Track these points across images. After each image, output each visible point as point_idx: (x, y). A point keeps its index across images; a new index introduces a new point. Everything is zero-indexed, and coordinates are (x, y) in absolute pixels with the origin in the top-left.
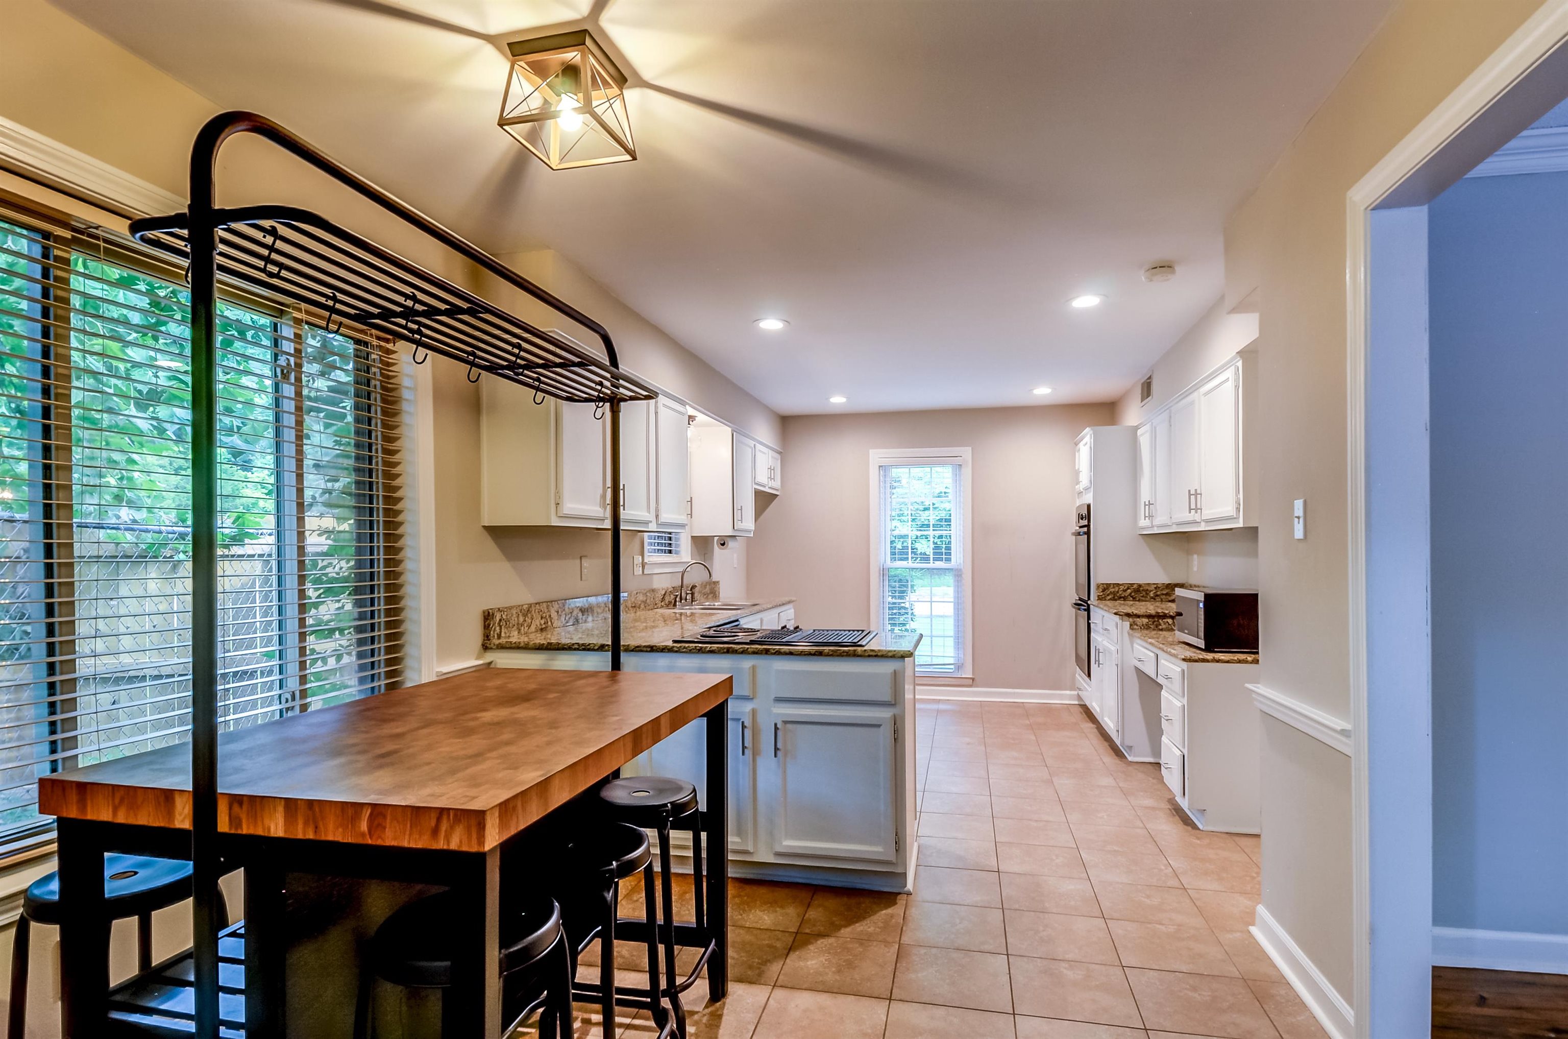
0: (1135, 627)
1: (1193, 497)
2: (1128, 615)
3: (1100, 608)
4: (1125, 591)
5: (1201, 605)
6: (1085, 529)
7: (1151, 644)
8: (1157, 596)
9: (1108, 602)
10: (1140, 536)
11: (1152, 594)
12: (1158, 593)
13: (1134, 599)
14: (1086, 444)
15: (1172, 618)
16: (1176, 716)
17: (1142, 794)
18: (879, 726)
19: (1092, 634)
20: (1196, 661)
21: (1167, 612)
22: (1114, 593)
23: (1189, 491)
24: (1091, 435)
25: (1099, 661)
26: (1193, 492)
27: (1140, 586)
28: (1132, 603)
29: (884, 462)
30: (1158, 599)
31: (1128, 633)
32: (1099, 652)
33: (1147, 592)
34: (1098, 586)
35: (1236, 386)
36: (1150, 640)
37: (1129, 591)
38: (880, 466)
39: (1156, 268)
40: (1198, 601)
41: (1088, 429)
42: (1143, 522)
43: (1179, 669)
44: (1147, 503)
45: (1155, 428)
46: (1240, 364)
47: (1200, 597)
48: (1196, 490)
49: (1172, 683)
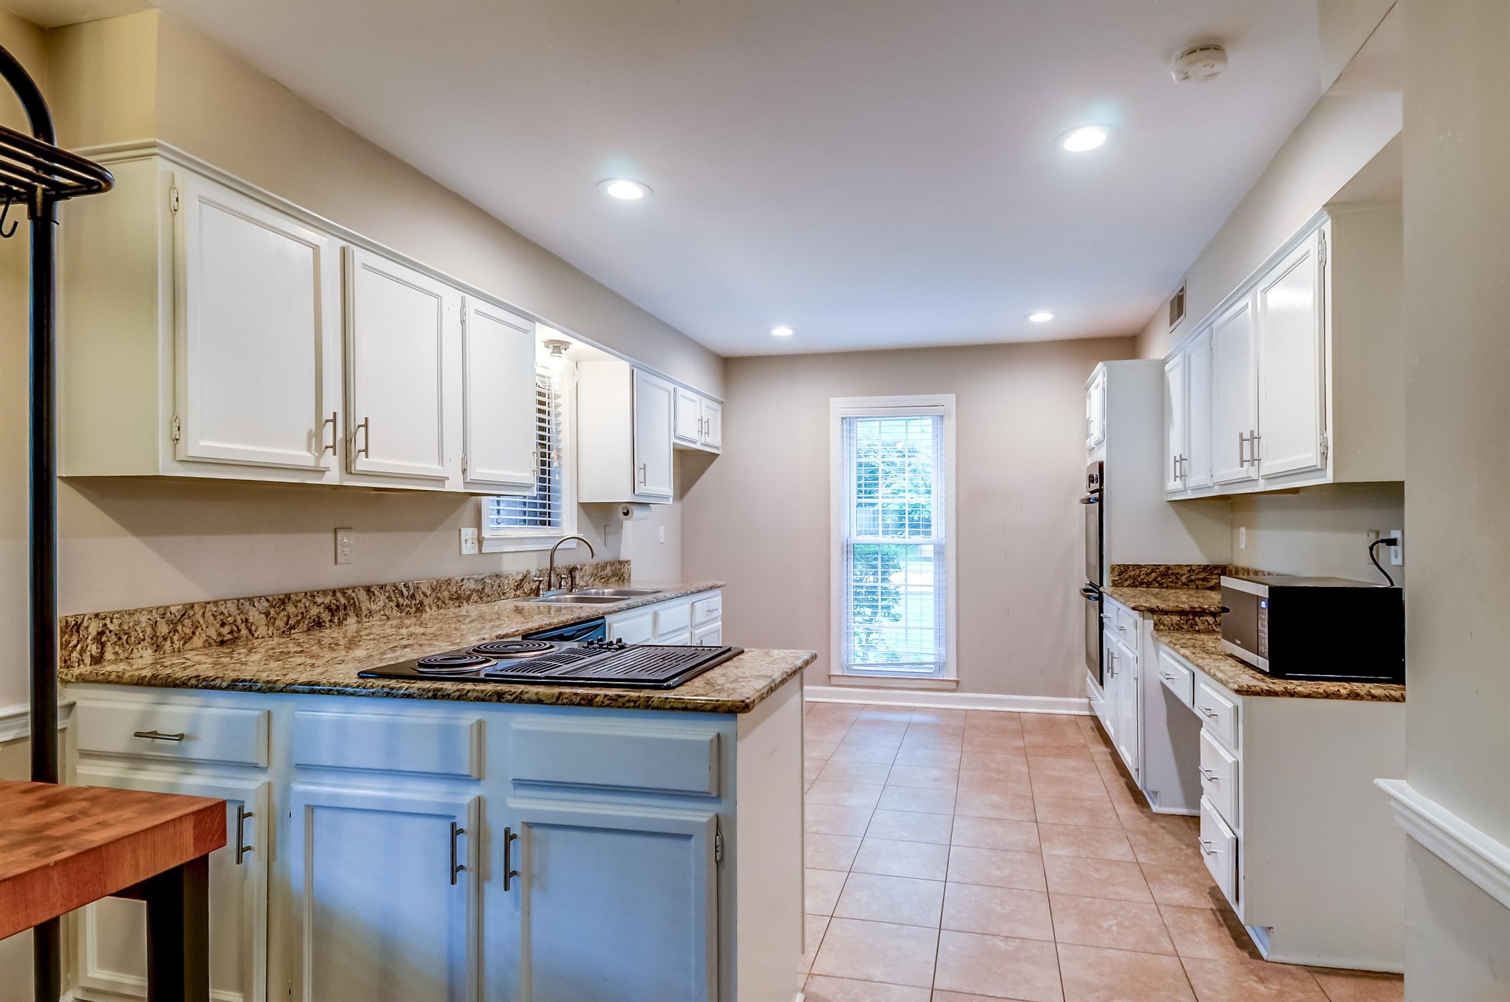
0: (1162, 627)
1: (1246, 444)
2: (1152, 611)
3: (1114, 598)
4: (1148, 574)
5: (1263, 604)
6: (1097, 495)
7: (1183, 656)
8: (1192, 581)
9: (1126, 590)
10: (1167, 503)
11: (1184, 579)
12: (1193, 577)
13: (1161, 585)
14: (1098, 385)
15: (1214, 614)
16: (1226, 777)
17: (1171, 877)
18: (688, 837)
19: (1105, 631)
20: (1257, 694)
21: (1206, 607)
22: (1134, 578)
23: (1241, 435)
24: (1104, 373)
25: (1112, 669)
26: (1247, 436)
27: (1168, 568)
28: (1157, 590)
29: (847, 413)
30: (1192, 585)
31: (1152, 636)
32: (1112, 658)
33: (1178, 576)
34: (1113, 569)
35: (1320, 262)
36: (1183, 651)
37: (1154, 575)
38: (843, 419)
39: (1195, 51)
40: (1258, 599)
41: (1100, 365)
42: (1173, 485)
43: (1230, 705)
44: (1178, 459)
45: (1190, 357)
46: (1327, 227)
47: (1263, 591)
48: (1252, 432)
49: (1217, 722)
